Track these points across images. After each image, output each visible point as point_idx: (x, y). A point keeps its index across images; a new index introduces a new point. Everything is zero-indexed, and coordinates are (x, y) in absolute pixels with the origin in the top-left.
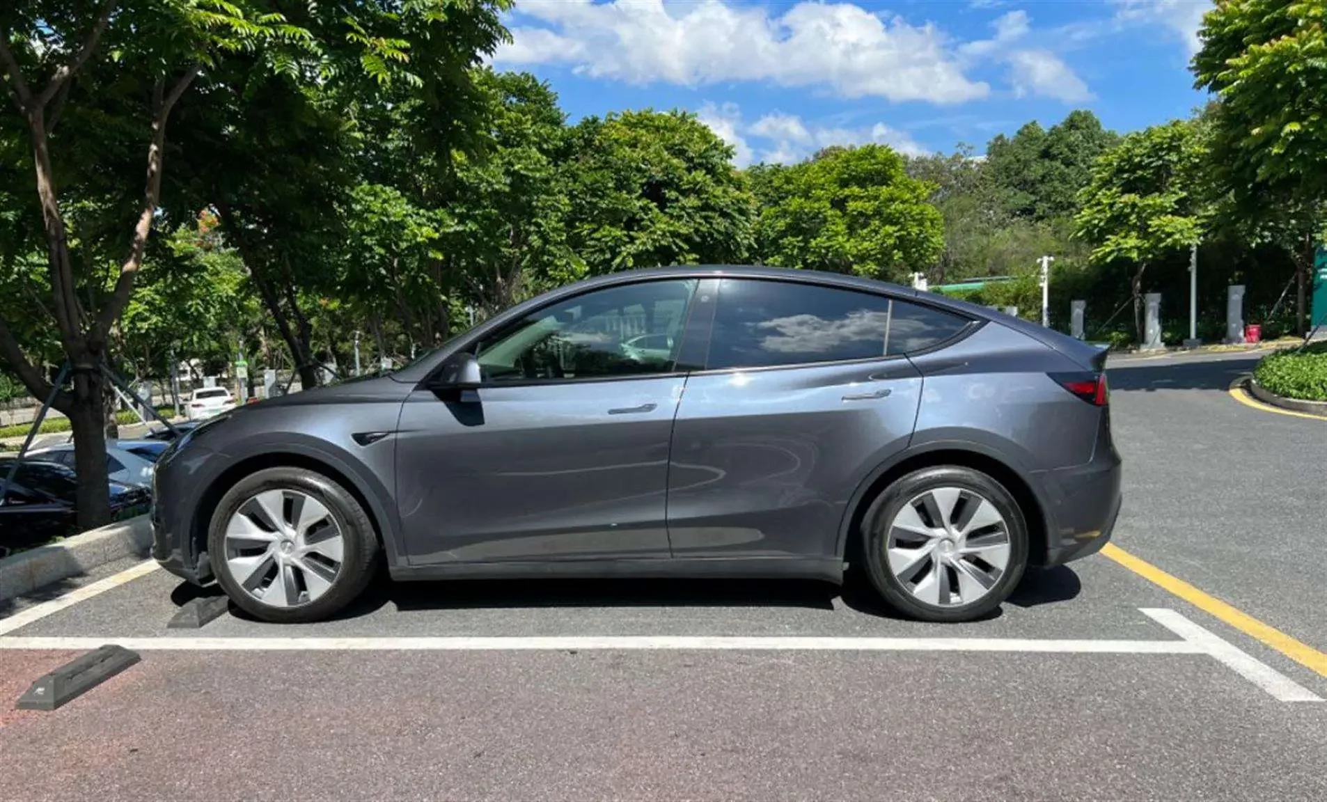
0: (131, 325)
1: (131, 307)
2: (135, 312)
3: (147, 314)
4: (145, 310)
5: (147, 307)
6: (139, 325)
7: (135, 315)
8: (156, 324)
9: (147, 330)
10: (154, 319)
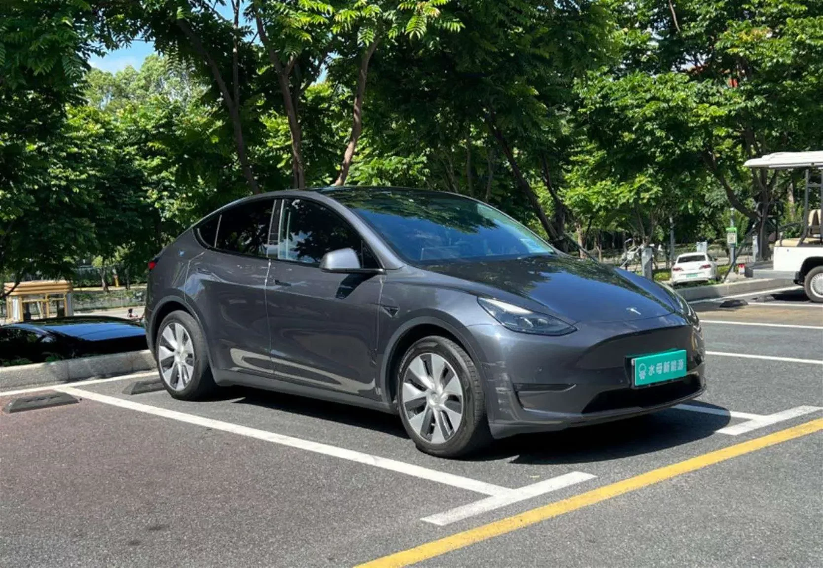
0: (636, 196)
1: (637, 180)
2: (639, 185)
3: (649, 186)
4: (648, 182)
5: (649, 179)
6: (642, 195)
7: (639, 187)
8: (656, 193)
9: (649, 199)
10: (655, 189)
